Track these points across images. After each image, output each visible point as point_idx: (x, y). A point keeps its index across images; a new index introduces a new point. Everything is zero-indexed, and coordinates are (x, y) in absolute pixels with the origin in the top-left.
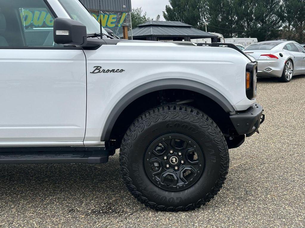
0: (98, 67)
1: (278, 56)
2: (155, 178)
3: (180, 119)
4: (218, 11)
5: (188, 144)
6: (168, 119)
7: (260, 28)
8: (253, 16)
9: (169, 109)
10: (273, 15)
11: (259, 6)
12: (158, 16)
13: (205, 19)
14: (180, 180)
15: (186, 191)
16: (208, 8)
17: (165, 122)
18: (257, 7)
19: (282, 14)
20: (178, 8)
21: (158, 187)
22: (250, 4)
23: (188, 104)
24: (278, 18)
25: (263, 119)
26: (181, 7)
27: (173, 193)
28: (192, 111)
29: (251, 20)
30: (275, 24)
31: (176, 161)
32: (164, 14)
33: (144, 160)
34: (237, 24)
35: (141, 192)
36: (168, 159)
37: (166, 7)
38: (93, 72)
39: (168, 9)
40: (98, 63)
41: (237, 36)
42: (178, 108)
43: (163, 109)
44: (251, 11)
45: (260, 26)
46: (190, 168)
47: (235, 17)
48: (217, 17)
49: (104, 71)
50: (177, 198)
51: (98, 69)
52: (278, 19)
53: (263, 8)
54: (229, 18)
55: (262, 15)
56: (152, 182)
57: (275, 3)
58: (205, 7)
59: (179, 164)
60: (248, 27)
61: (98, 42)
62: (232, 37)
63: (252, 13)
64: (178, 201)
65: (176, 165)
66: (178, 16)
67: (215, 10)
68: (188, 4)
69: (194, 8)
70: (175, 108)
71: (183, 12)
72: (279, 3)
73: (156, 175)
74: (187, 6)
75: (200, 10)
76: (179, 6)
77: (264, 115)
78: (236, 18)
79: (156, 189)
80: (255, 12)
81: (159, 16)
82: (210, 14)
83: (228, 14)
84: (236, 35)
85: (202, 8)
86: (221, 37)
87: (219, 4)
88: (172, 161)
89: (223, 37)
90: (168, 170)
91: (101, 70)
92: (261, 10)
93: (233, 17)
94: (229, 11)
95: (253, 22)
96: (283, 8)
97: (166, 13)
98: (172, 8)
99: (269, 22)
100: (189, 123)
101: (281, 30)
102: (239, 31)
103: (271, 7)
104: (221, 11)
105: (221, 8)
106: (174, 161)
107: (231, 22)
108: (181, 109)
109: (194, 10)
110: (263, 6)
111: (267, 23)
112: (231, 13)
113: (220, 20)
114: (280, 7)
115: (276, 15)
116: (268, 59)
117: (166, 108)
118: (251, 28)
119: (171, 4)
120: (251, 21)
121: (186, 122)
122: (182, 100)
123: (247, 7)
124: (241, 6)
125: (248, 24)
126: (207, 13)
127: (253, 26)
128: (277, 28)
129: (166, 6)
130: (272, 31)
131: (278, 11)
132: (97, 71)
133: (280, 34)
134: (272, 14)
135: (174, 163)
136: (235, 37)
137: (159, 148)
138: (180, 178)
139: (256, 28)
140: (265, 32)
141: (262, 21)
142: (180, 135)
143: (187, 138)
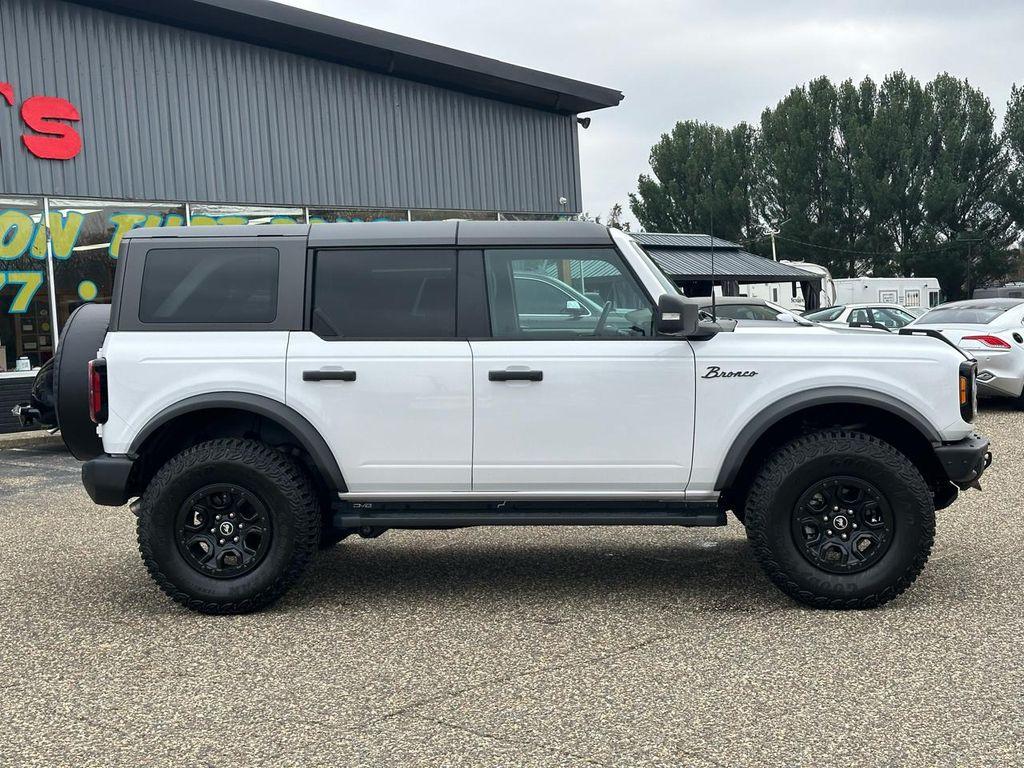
0: (714, 368)
1: (1011, 340)
2: (811, 552)
3: (854, 453)
4: (809, 192)
5: (866, 493)
6: (833, 452)
7: (946, 244)
8: (921, 207)
9: (834, 435)
10: (987, 204)
11: (941, 178)
12: (615, 209)
13: (766, 216)
14: (851, 556)
15: (864, 574)
16: (776, 181)
17: (829, 456)
18: (934, 179)
19: (1015, 199)
20: (678, 182)
21: (816, 567)
22: (912, 169)
23: (863, 430)
24: (1005, 214)
25: (989, 461)
26: (688, 179)
27: (840, 578)
28: (871, 440)
29: (916, 218)
30: (995, 233)
31: (844, 523)
32: (635, 201)
33: (791, 520)
34: (870, 232)
35: (787, 574)
36: (831, 519)
37: (640, 180)
38: (706, 377)
39: (646, 187)
40: (714, 362)
41: (870, 271)
42: (848, 435)
43: (824, 436)
44: (915, 190)
45: (945, 237)
46: (869, 536)
47: (862, 209)
48: (803, 209)
49: (724, 374)
50: (849, 586)
51: (714, 371)
52: (1003, 217)
53: (953, 184)
54: (842, 213)
55: (952, 204)
56: (804, 558)
57: (991, 168)
58: (764, 179)
59: (849, 530)
60: (905, 241)
61: (711, 328)
62: (853, 274)
63: (919, 199)
64: (850, 590)
65: (844, 531)
66: (677, 207)
67: (798, 190)
68: (709, 169)
69: (731, 183)
70: (843, 435)
71: (693, 195)
72: (1007, 165)
73: (812, 546)
74: (706, 177)
75: (749, 188)
76: (681, 177)
77: (990, 454)
78: (868, 213)
79: (812, 570)
80: (928, 196)
81: (617, 207)
82: (782, 202)
83: (840, 201)
84: (868, 266)
85: (756, 183)
86: (823, 276)
87: (810, 170)
88: (837, 523)
89: (828, 276)
90: (830, 539)
91: (720, 372)
92: (948, 190)
93: (857, 210)
94: (843, 191)
95: (921, 227)
96: (1019, 182)
97: (639, 198)
98: (657, 181)
99: (973, 227)
100: (868, 459)
101: (1015, 250)
102: (878, 255)
103: (979, 178)
104: (817, 191)
105: (818, 183)
106: (841, 524)
107: (850, 226)
108: (853, 436)
109: (731, 188)
110: (955, 175)
111: (969, 230)
112: (851, 197)
113: (814, 219)
114: (1009, 180)
115: (998, 204)
116: (983, 347)
117: (829, 435)
118: (917, 246)
119: (656, 170)
120: (916, 223)
121: (862, 457)
122: (849, 425)
123: (901, 180)
124: (880, 176)
125: (907, 234)
126: (771, 199)
127: (923, 239)
128: (1002, 244)
129: (641, 176)
130: (985, 255)
131: (1002, 191)
132: (714, 374)
133: (1011, 265)
134: (983, 203)
135: (841, 527)
136: (864, 274)
137: (814, 502)
138: (852, 552)
139: (933, 244)
140: (964, 257)
141: (953, 224)
142: (852, 478)
143: (865, 483)
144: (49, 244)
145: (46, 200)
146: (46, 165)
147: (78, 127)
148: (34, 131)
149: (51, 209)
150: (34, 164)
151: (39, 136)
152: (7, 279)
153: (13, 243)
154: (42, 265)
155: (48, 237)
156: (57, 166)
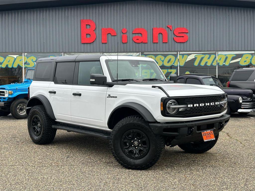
0: (109, 95)
5: (143, 136)
14: (137, 154)
27: (132, 160)
31: (137, 144)
33: (121, 140)
38: (108, 97)
40: (110, 93)
49: (111, 97)
50: (133, 162)
56: (123, 151)
59: (138, 146)
64: (133, 164)
73: (126, 149)
79: (124, 155)
88: (135, 143)
90: (132, 148)
91: (110, 96)
106: (136, 144)
135: (136, 145)
142: (140, 131)
143: (143, 133)
144: (179, 63)
145: (178, 52)
146: (179, 44)
147: (188, 35)
148: (177, 36)
149: (179, 54)
150: (176, 44)
151: (177, 37)
152: (168, 71)
153: (170, 63)
154: (176, 68)
155: (178, 61)
156: (182, 44)
